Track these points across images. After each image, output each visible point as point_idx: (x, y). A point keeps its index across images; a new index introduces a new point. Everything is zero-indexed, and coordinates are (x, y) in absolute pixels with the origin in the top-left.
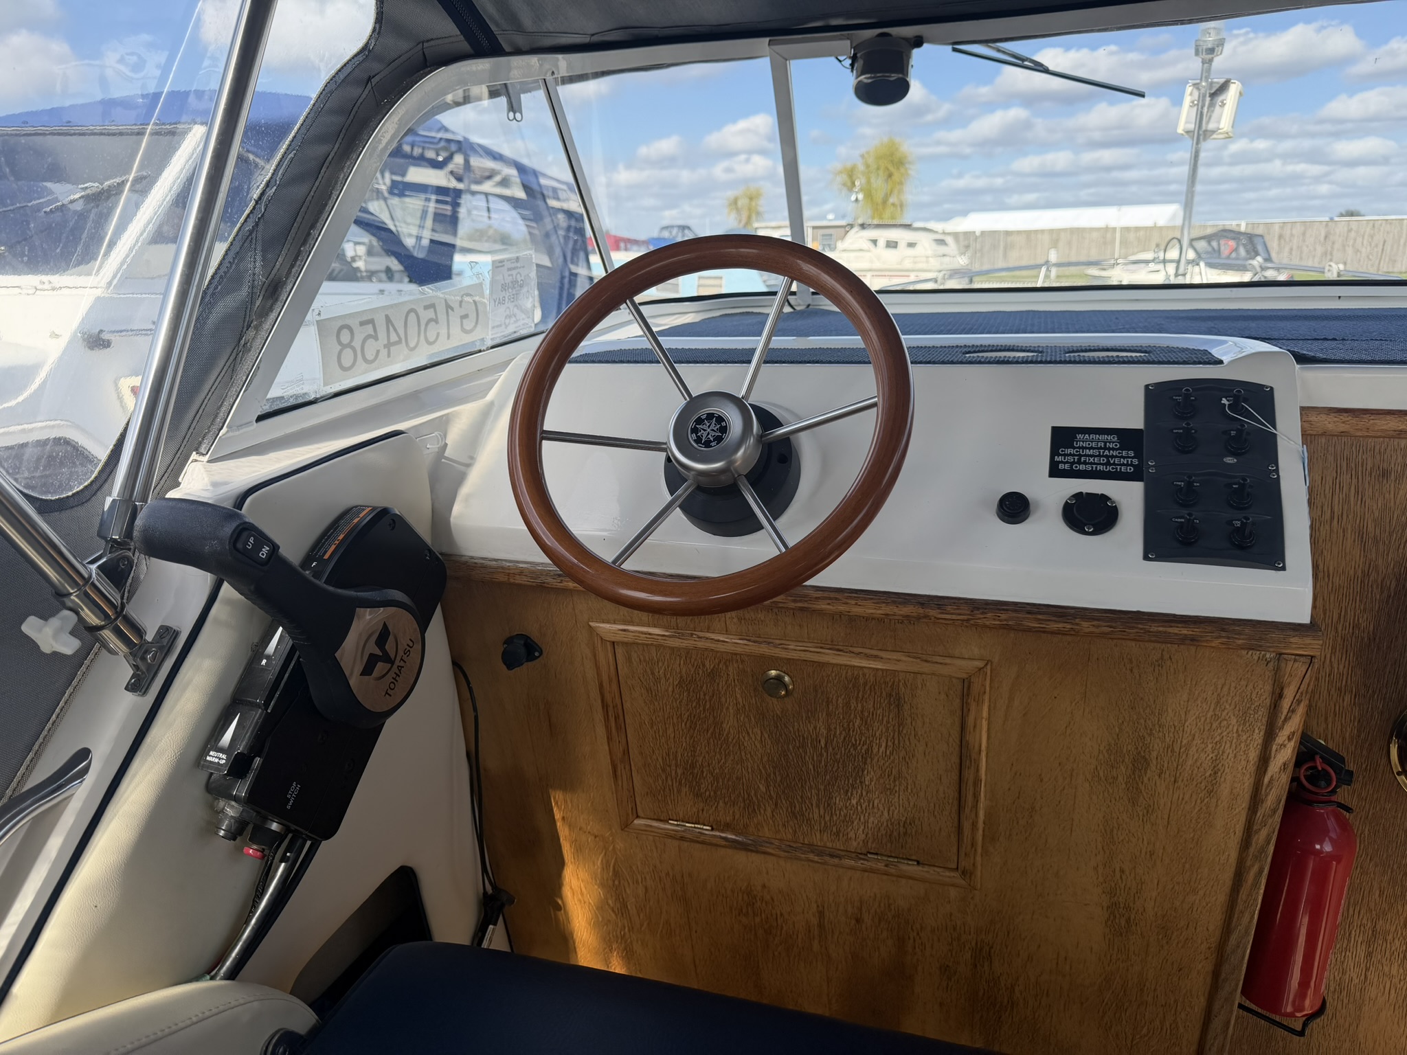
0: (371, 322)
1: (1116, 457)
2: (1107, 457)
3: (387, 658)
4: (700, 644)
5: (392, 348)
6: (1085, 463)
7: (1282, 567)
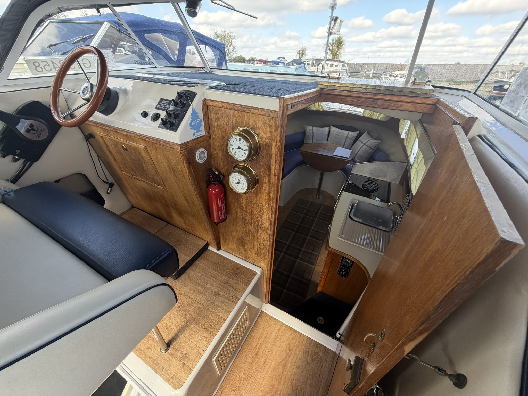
1: (166, 106)
3: (34, 130)
4: (111, 138)
6: (161, 107)
7: (176, 132)
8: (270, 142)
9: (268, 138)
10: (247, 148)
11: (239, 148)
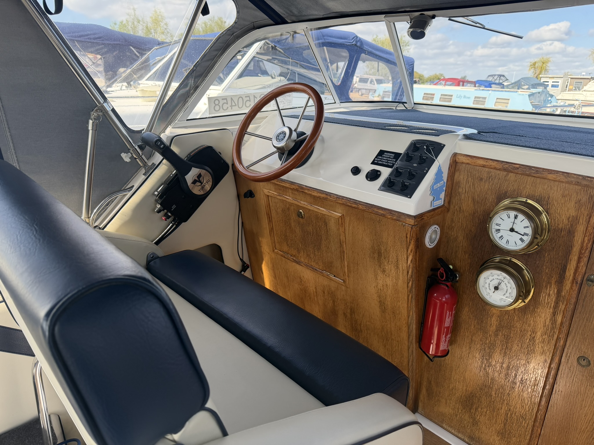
0: (226, 99)
1: (391, 160)
2: (388, 160)
3: (200, 182)
4: (284, 199)
5: (233, 107)
6: (382, 161)
7: (410, 198)
8: (572, 225)
9: (568, 219)
10: (529, 231)
11: (512, 230)
